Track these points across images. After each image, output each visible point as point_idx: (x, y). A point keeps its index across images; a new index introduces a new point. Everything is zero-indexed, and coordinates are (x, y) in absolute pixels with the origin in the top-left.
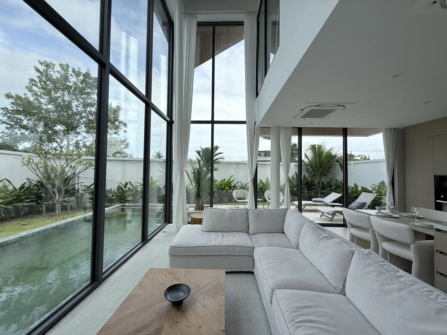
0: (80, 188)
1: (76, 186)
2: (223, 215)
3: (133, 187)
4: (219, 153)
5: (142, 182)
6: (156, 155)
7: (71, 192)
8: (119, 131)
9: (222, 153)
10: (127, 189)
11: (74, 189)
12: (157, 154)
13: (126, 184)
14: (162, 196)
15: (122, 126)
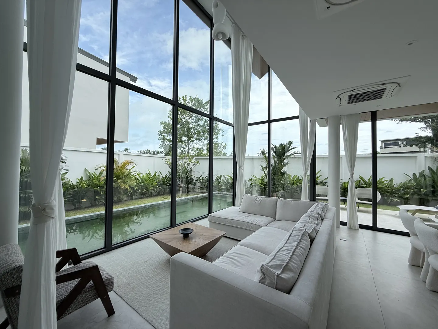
0: (194, 179)
1: (192, 177)
2: (255, 201)
3: (226, 179)
4: (293, 148)
5: (232, 176)
6: (261, 153)
7: (189, 181)
8: (218, 137)
9: (295, 148)
10: (221, 181)
11: (191, 179)
12: (262, 151)
13: (221, 177)
14: (247, 188)
15: (220, 132)
